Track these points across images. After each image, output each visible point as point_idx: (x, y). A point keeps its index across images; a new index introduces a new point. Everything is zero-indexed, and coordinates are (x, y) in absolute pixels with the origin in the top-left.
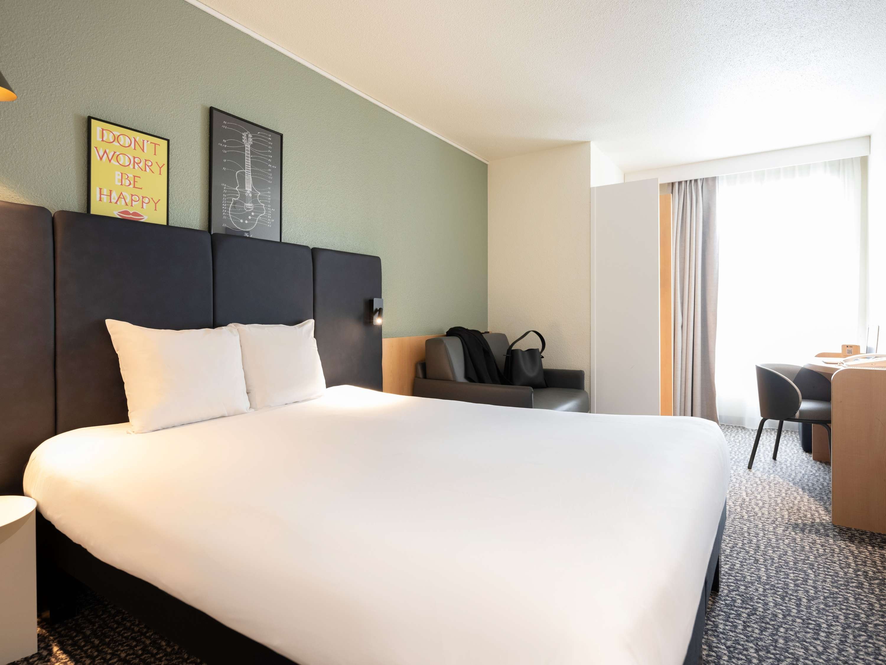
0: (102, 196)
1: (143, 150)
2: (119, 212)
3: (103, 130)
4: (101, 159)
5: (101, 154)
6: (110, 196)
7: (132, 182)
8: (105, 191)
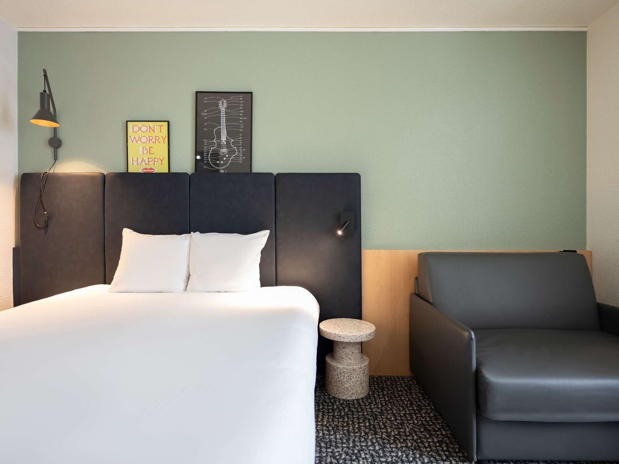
0: (134, 162)
1: (154, 132)
2: (142, 169)
3: (133, 126)
4: (133, 142)
5: (132, 139)
6: (138, 161)
7: (149, 151)
8: (135, 159)
